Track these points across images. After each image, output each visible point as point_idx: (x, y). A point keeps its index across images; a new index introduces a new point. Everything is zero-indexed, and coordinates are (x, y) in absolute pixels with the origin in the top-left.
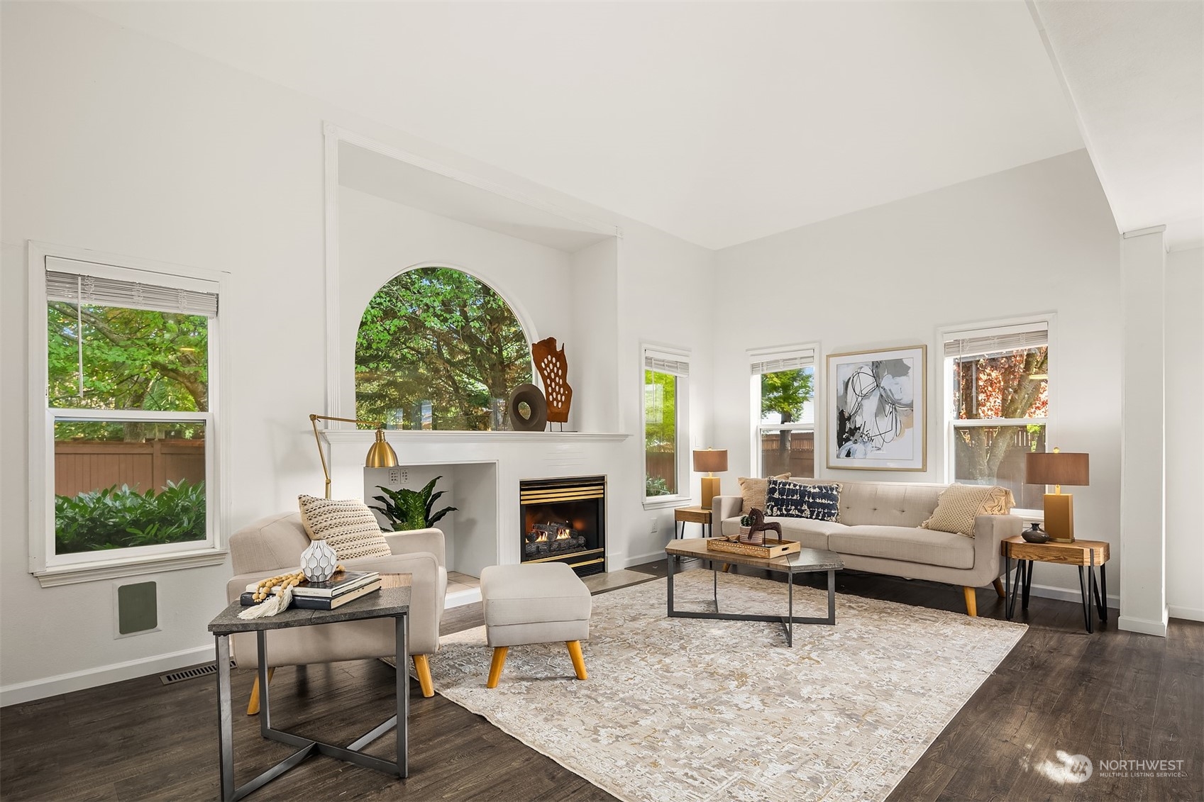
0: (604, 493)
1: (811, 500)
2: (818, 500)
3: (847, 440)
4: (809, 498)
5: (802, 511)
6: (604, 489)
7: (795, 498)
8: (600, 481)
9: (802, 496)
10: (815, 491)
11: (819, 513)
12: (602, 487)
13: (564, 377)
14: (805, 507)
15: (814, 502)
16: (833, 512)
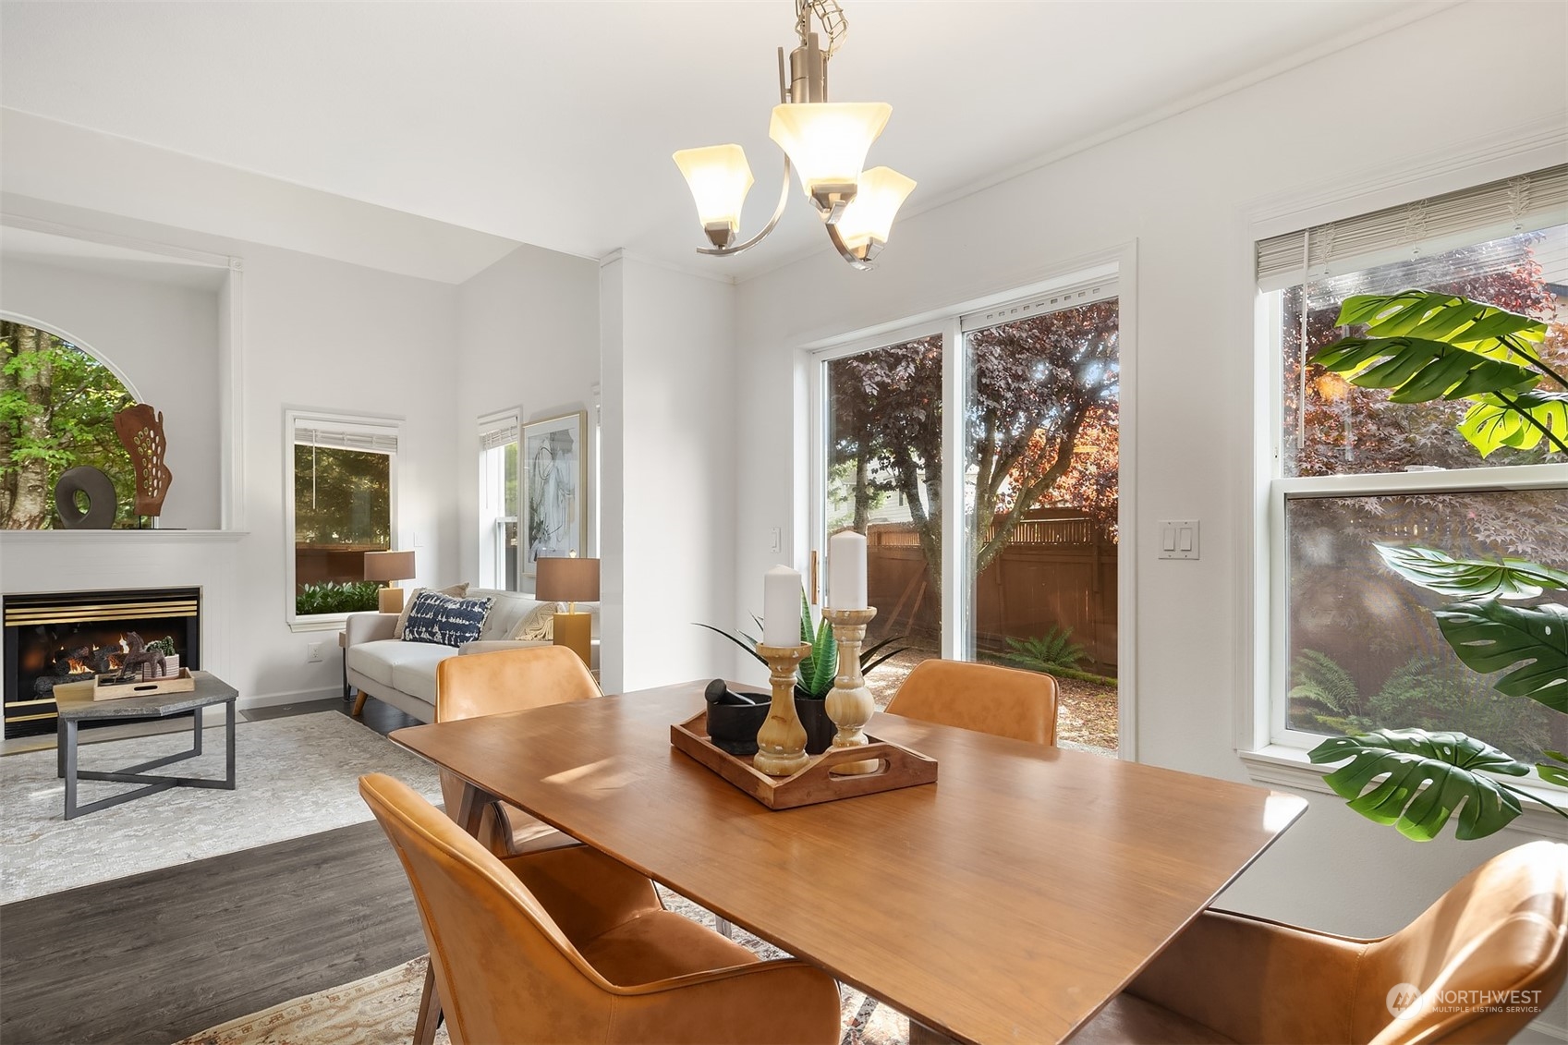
0: (198, 611)
1: (444, 620)
2: (452, 620)
3: (535, 539)
4: (442, 617)
5: (433, 634)
6: (198, 605)
7: (428, 616)
8: (193, 594)
9: (436, 615)
10: (454, 607)
11: (451, 636)
12: (195, 602)
13: (161, 457)
14: (436, 629)
15: (447, 622)
16: (467, 635)
